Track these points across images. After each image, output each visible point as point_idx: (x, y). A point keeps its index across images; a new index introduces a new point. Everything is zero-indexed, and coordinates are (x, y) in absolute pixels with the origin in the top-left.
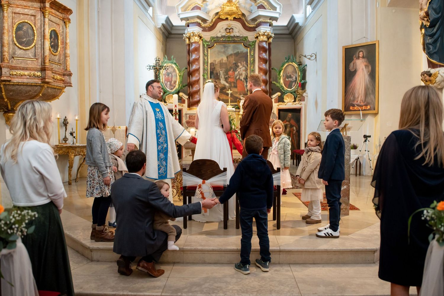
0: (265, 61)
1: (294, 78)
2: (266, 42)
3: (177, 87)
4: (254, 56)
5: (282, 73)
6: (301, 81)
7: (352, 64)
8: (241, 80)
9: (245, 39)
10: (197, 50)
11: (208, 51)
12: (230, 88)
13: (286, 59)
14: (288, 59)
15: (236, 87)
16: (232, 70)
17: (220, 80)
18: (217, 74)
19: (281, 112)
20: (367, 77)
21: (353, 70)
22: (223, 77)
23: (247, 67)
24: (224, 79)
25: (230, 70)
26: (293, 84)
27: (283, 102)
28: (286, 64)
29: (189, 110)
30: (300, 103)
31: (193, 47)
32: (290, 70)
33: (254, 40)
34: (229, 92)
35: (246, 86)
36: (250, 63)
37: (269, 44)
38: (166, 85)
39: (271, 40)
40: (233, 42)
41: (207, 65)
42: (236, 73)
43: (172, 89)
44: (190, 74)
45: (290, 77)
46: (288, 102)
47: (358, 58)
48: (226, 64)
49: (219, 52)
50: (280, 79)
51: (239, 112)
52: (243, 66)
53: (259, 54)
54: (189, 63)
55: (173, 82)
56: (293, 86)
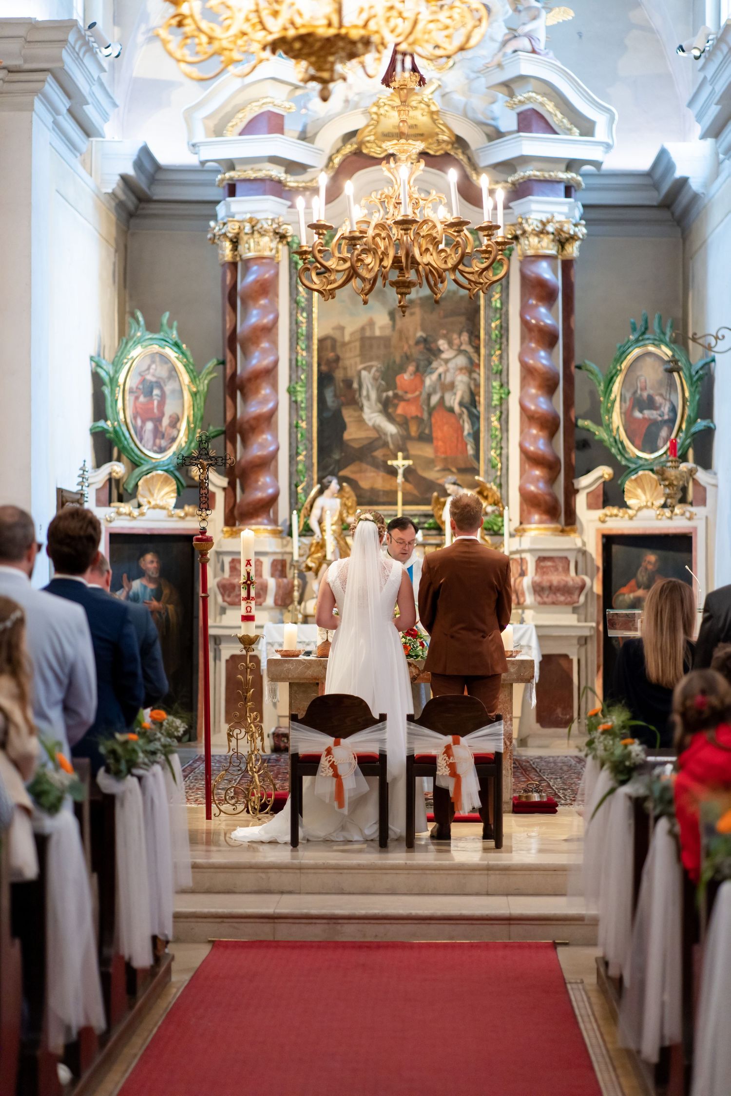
0: (548, 338)
1: (666, 409)
2: (552, 258)
3: (182, 438)
4: (503, 313)
5: (616, 387)
6: (691, 422)
8: (451, 410)
10: (266, 288)
12: (403, 445)
13: (634, 329)
14: (640, 325)
15: (425, 438)
16: (411, 368)
17: (361, 409)
18: (348, 383)
19: (615, 548)
22: (373, 395)
23: (475, 357)
24: (380, 406)
25: (402, 369)
26: (663, 433)
27: (623, 505)
28: (636, 352)
29: (233, 533)
30: (688, 515)
31: (251, 278)
32: (648, 375)
34: (400, 463)
35: (469, 434)
36: (489, 342)
37: (567, 265)
38: (140, 433)
39: (573, 250)
41: (309, 348)
42: (430, 381)
43: (161, 450)
44: (238, 387)
45: (651, 404)
46: (640, 509)
48: (386, 341)
50: (609, 411)
52: (460, 352)
53: (525, 308)
54: (232, 340)
55: (165, 421)
56: (660, 442)
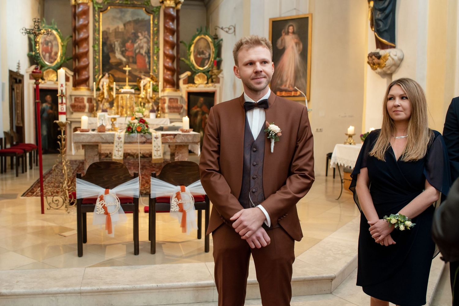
0: (172, 32)
1: (207, 54)
2: (173, 8)
3: (59, 59)
4: (157, 26)
5: (192, 48)
6: (215, 58)
7: (279, 41)
8: (142, 54)
9: (147, 3)
10: (85, 13)
11: (99, 16)
12: (128, 63)
13: (198, 30)
14: (199, 30)
15: (135, 62)
16: (130, 41)
17: (115, 53)
18: (111, 45)
19: (191, 96)
20: (297, 57)
21: (281, 48)
22: (119, 49)
23: (149, 39)
24: (120, 53)
25: (127, 41)
26: (206, 62)
27: (194, 83)
28: (198, 38)
29: (76, 90)
30: (214, 86)
31: (80, 9)
32: (202, 44)
33: (159, 5)
34: (127, 69)
35: (148, 62)
36: (154, 34)
37: (178, 11)
38: (44, 57)
39: (179, 6)
40: (132, 5)
41: (99, 34)
42: (136, 45)
43: (51, 63)
44: (77, 43)
45: (203, 53)
46: (199, 84)
47: (288, 33)
48: (122, 33)
49: (114, 18)
50: (190, 55)
51: (139, 94)
52: (145, 37)
53: (165, 23)
54: (75, 30)
55: (53, 54)
56: (205, 64)
